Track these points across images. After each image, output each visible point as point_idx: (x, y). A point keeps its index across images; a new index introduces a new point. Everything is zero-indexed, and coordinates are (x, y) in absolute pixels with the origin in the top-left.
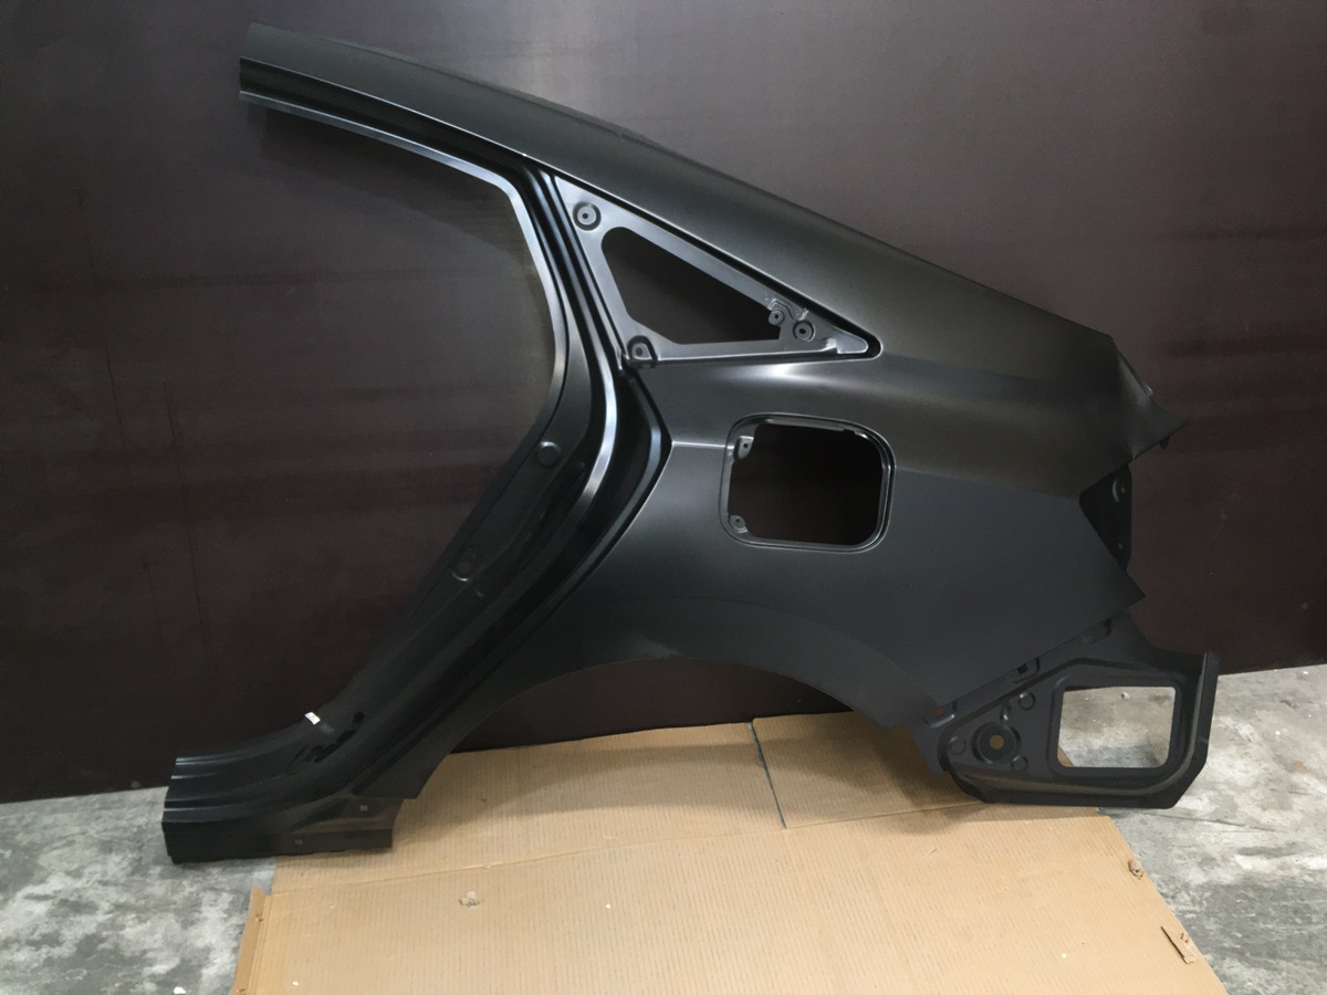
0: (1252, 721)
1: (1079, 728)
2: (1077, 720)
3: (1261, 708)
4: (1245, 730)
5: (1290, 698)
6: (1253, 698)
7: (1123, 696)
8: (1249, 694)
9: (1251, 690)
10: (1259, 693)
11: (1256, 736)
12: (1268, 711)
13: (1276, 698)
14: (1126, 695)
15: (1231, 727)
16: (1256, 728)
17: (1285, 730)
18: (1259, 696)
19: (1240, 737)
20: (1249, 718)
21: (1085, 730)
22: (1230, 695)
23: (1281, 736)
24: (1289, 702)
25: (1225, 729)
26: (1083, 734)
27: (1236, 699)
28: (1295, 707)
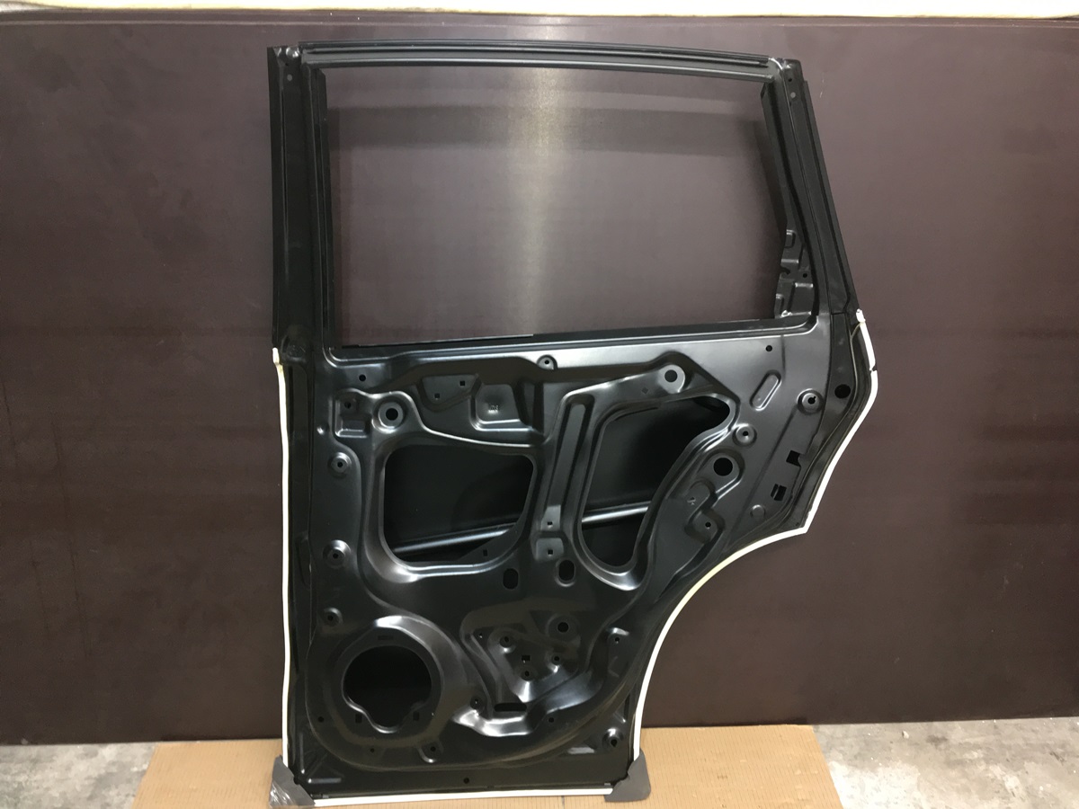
0: (1019, 773)
1: (856, 766)
2: (855, 757)
3: (1031, 759)
4: (1012, 782)
5: (1059, 751)
6: (1025, 747)
7: (903, 734)
8: (1021, 742)
9: (1024, 739)
10: (1032, 742)
11: (1021, 789)
12: (1037, 762)
13: (1046, 748)
14: (906, 735)
15: (999, 778)
16: (1023, 781)
17: (1049, 786)
18: (1031, 745)
19: (1006, 790)
20: (1018, 769)
21: (862, 768)
22: (1004, 742)
23: (1044, 792)
24: (1058, 754)
25: (993, 780)
26: (858, 772)
27: (1009, 748)
28: (1063, 761)
